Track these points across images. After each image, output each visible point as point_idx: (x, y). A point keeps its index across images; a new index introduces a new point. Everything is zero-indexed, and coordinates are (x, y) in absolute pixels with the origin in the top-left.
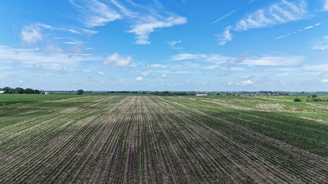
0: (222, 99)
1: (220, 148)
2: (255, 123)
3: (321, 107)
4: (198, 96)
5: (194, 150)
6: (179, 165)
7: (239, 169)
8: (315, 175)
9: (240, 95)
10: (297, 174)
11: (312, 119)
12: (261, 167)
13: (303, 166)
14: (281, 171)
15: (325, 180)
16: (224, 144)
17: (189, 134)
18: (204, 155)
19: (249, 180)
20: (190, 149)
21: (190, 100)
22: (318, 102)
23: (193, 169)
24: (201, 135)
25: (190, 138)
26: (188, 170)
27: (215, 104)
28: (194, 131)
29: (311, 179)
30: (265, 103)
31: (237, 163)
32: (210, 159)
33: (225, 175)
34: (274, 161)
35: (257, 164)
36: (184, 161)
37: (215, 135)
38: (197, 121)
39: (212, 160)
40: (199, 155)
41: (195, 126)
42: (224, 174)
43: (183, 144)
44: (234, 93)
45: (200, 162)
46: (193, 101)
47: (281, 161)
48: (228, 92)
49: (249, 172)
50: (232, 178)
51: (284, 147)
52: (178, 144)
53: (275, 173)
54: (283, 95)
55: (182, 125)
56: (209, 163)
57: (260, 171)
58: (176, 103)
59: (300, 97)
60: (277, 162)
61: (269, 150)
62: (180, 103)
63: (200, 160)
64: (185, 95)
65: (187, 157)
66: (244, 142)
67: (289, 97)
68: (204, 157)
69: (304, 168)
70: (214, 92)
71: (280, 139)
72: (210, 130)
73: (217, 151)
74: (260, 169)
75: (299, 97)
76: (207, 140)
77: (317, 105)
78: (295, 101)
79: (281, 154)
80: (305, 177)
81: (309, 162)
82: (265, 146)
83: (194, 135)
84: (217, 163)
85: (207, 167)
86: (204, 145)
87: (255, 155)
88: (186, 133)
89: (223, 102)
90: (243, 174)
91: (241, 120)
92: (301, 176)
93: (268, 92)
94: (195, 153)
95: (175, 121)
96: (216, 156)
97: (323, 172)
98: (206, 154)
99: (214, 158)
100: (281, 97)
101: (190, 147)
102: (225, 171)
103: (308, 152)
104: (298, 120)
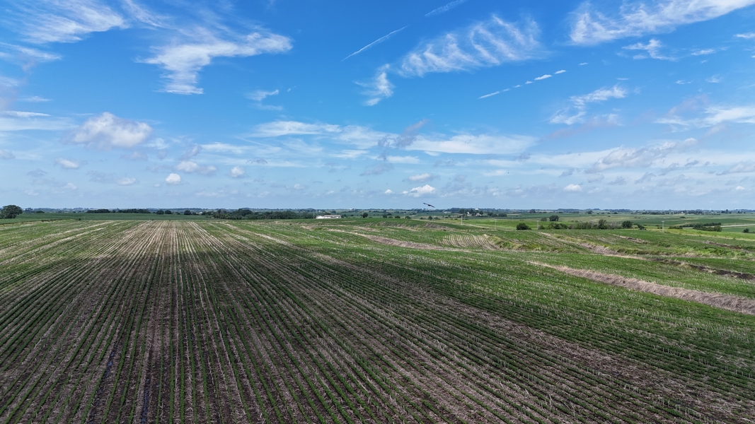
0: (372, 227)
1: (367, 335)
2: (440, 278)
3: (567, 240)
4: (321, 220)
5: (309, 344)
6: (272, 381)
7: (406, 380)
8: (555, 379)
9: (410, 216)
10: (522, 381)
11: (549, 266)
12: (452, 371)
13: (532, 364)
14: (491, 377)
15: (572, 388)
16: (376, 326)
17: (297, 307)
18: (331, 355)
19: (427, 402)
20: (299, 343)
21: (302, 228)
22: (560, 230)
23: (305, 388)
24: (326, 310)
25: (300, 318)
26: (293, 391)
27: (357, 237)
28: (311, 301)
29: (548, 388)
30: (461, 234)
31: (402, 367)
32: (346, 362)
33: (378, 396)
34: (478, 357)
35: (443, 365)
36: (285, 372)
37: (356, 308)
38: (318, 277)
39: (349, 365)
40: (319, 355)
41: (312, 289)
42: (375, 393)
43: (283, 332)
44: (397, 212)
45: (321, 371)
46: (309, 232)
47: (491, 356)
48: (385, 211)
49: (428, 384)
50: (393, 401)
51: (497, 326)
52: (270, 334)
53: (479, 381)
54: (495, 216)
55: (283, 287)
56: (343, 371)
57: (448, 381)
58: (269, 238)
59: (528, 220)
60: (483, 358)
61: (468, 333)
62: (277, 237)
63: (322, 366)
64: (289, 218)
65: (293, 362)
66: (418, 320)
67: (506, 220)
68: (332, 359)
69: (533, 367)
70: (357, 211)
71: (489, 310)
72: (345, 295)
73: (361, 343)
74: (450, 376)
75: (527, 222)
76: (338, 319)
77: (559, 237)
78: (518, 229)
79: (490, 340)
80: (535, 386)
81: (544, 355)
82: (460, 327)
83: (311, 309)
84: (359, 370)
85: (337, 382)
86: (332, 330)
87: (439, 347)
88: (290, 306)
89: (374, 234)
90: (415, 389)
91: (412, 272)
92: (529, 385)
93: (467, 210)
94: (312, 352)
95: (265, 280)
96: (359, 354)
97: (569, 372)
98: (336, 351)
99: (353, 360)
100: (492, 220)
101: (299, 338)
102: (376, 387)
103: (542, 334)
104: (524, 268)
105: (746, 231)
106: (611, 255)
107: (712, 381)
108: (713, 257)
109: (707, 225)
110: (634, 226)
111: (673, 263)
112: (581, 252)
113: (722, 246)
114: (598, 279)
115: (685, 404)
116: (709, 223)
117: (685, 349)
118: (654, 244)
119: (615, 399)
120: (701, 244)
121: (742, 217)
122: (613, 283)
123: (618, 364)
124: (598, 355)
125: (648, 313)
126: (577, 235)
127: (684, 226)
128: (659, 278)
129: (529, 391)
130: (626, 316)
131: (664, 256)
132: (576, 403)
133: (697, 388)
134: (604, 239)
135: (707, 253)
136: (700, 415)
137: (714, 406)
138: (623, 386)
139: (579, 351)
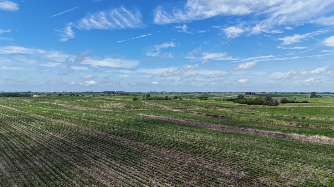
0: (64, 100)
1: (61, 152)
2: (98, 123)
3: (153, 104)
4: (35, 97)
5: (29, 160)
6: (7, 181)
7: (81, 171)
8: (148, 163)
9: (84, 95)
10: (134, 165)
11: (146, 115)
12: (103, 165)
13: (139, 157)
14: (121, 165)
15: (154, 165)
16: (66, 148)
17: (21, 142)
18: (41, 164)
19: (91, 180)
20: (23, 160)
21: (24, 101)
22: (151, 100)
23: (26, 182)
24: (39, 142)
25: (23, 147)
26: (20, 184)
27: (56, 105)
28: (30, 138)
29: (145, 167)
30: (108, 103)
31: (79, 166)
32: (49, 167)
33: (66, 181)
34: (115, 157)
35: (99, 162)
36: (14, 175)
37: (55, 140)
38: (34, 126)
39: (51, 168)
40: (34, 165)
41: (30, 132)
42: (65, 180)
43: (13, 155)
44: (77, 93)
45: (36, 172)
46: (29, 104)
47: (121, 156)
48: (71, 92)
49: (92, 172)
50: (74, 182)
51: (124, 142)
52: (6, 157)
53: (115, 168)
54: (124, 95)
55: (13, 132)
56: (48, 171)
57: (102, 169)
58: (5, 107)
60: (118, 157)
61: (111, 147)
62: (9, 106)
63: (36, 170)
64: (17, 96)
65: (19, 170)
66: (87, 143)
67: (129, 96)
68: (42, 166)
69: (139, 158)
70: (56, 92)
71: (121, 136)
72: (49, 134)
73: (57, 156)
74: (102, 167)
75: (137, 97)
76: (45, 146)
77: (150, 103)
78: (134, 100)
79: (121, 149)
80: (140, 167)
81: (144, 153)
82: (107, 144)
83: (30, 142)
84: (57, 169)
85: (44, 177)
86: (42, 152)
87: (97, 155)
88: (17, 142)
89: (66, 103)
90: (86, 175)
91: (85, 121)
92: (137, 167)
93: (111, 92)
94: (31, 164)
95: (2, 129)
96: (57, 162)
97: (154, 159)
98: (44, 162)
99: (53, 165)
100: (122, 96)
101: (23, 157)
102: (66, 177)
103: (143, 144)
104: (136, 116)
105: (216, 100)
106: (170, 110)
107: (205, 157)
108: (205, 109)
109: (203, 98)
110: (178, 98)
111: (192, 112)
112: (158, 109)
113: (208, 105)
114: (165, 120)
115: (195, 166)
116: (204, 97)
117: (195, 145)
118: (185, 105)
119: (171, 168)
120: (201, 105)
121: (214, 95)
122: (171, 121)
123: (172, 153)
124: (165, 151)
125: (183, 132)
126: (157, 102)
127: (195, 98)
128: (187, 118)
129: (137, 169)
130: (175, 134)
131: (189, 110)
132: (156, 172)
133: (200, 160)
134: (167, 104)
135: (203, 108)
136: (200, 170)
137: (205, 166)
138: (174, 162)
139: (157, 150)
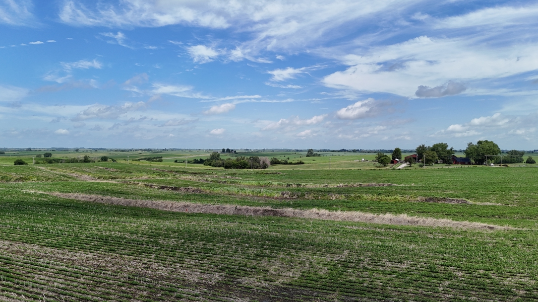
3: (59, 171)
8: (48, 281)
10: (18, 289)
11: (44, 193)
13: (28, 272)
15: (62, 284)
22: (53, 164)
29: (42, 289)
59: (24, 157)
67: (5, 157)
69: (29, 275)
77: (52, 170)
78: (15, 164)
80: (31, 290)
81: (39, 263)
92: (25, 291)
97: (60, 272)
103: (37, 247)
104: (21, 196)
105: (176, 161)
106: (93, 181)
107: (157, 257)
108: (158, 178)
109: (154, 158)
110: (109, 160)
111: (134, 184)
112: (70, 180)
113: (163, 171)
114: (83, 199)
115: (140, 275)
116: (155, 157)
117: (141, 239)
118: (122, 172)
119: (94, 283)
120: (151, 171)
121: (174, 153)
122: (94, 201)
123: (98, 258)
124: (83, 255)
125: (118, 219)
126: (67, 167)
127: (141, 159)
128: (126, 194)
129: (26, 296)
130: (103, 224)
131: (129, 179)
132: (65, 295)
133: (148, 263)
134: (88, 170)
135: (154, 176)
136: (149, 280)
137: (158, 273)
138: (101, 273)
139: (68, 255)
